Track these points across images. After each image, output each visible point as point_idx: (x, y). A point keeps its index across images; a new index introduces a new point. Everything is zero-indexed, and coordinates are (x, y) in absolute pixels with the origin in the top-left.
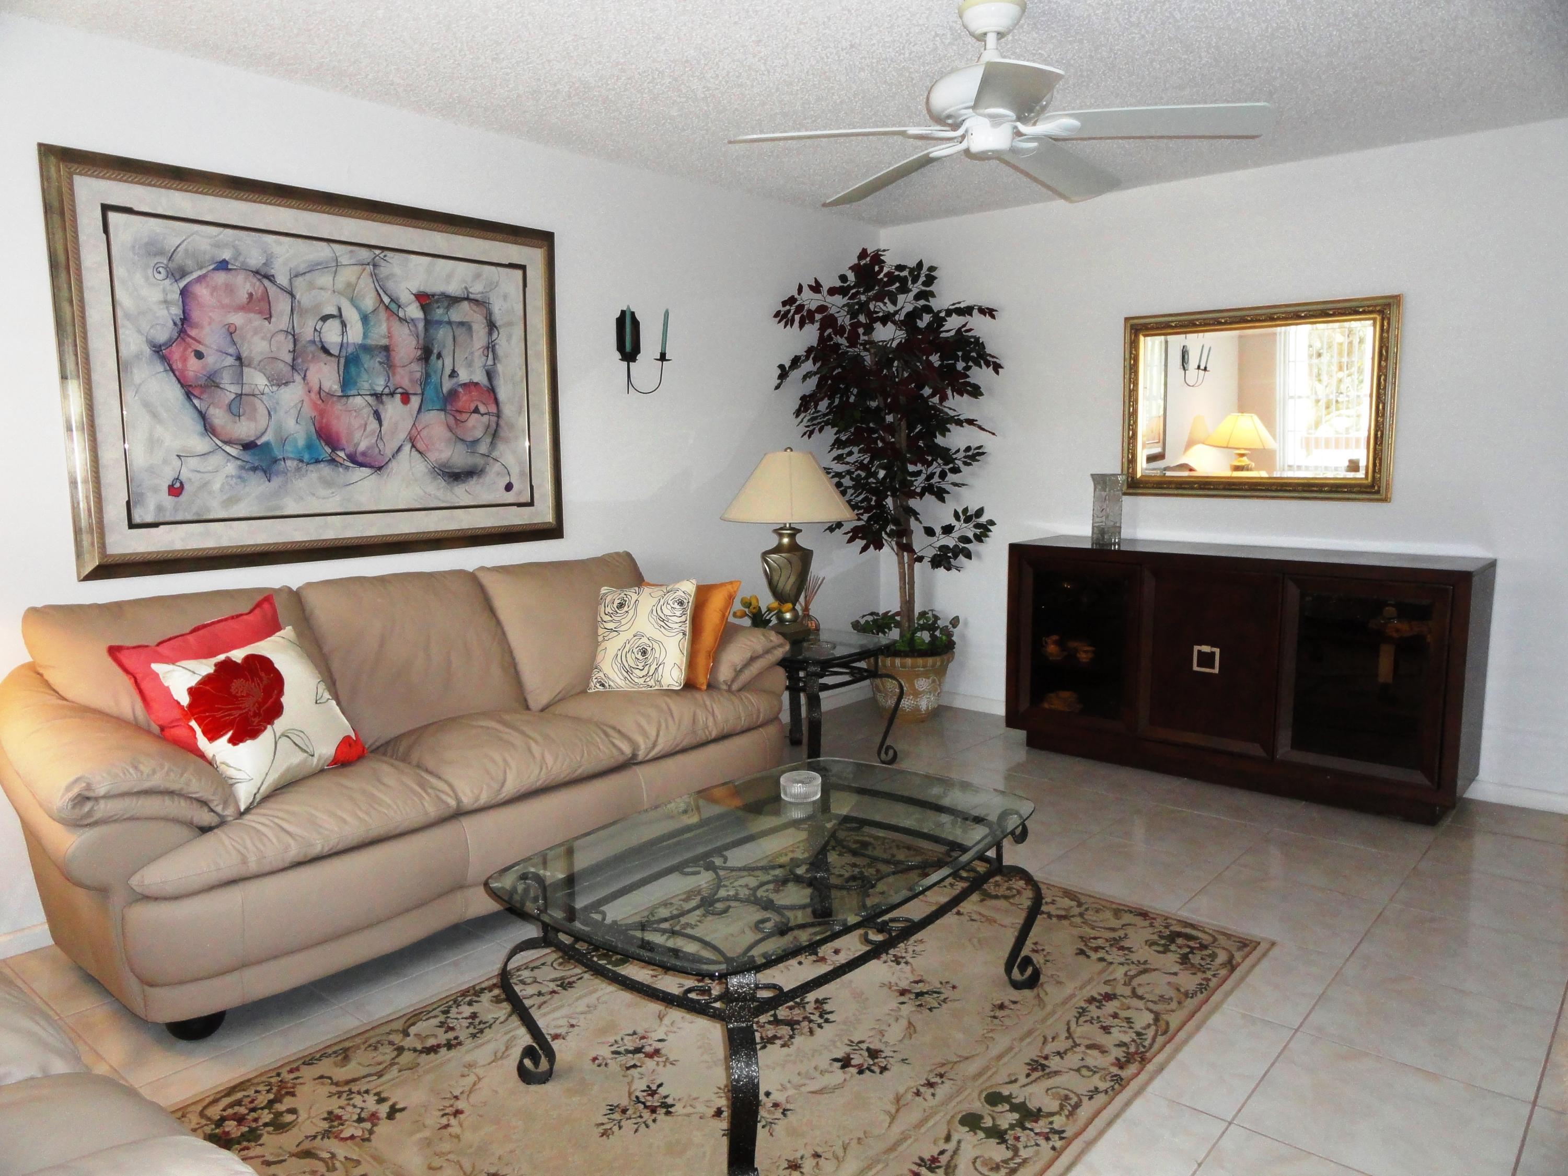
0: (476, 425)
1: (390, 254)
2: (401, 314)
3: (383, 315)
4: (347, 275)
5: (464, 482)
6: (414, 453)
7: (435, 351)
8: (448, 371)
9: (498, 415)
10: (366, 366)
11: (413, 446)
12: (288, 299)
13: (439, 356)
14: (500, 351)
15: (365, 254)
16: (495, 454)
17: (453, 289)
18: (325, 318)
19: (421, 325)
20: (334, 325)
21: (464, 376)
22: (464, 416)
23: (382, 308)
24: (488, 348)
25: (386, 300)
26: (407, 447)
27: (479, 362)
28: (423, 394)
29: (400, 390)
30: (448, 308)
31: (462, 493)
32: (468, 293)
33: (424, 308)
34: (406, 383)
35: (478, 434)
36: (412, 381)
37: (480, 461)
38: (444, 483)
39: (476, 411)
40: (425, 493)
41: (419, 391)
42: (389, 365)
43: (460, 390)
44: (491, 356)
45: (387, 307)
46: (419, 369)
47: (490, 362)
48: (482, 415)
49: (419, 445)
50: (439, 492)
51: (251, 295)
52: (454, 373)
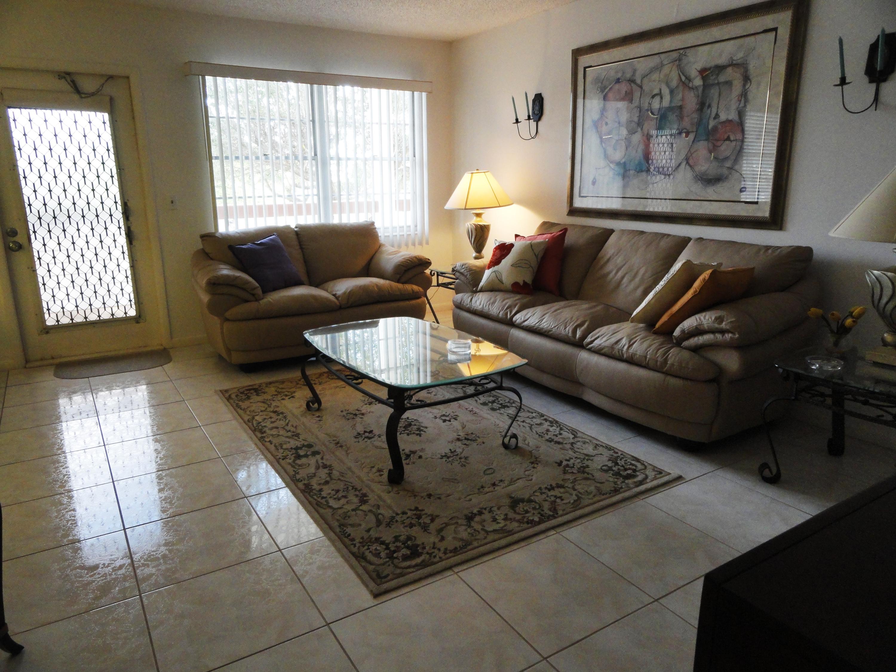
0: (726, 149)
1: (688, 51)
2: (691, 85)
3: (681, 88)
4: (666, 70)
5: (713, 185)
6: (688, 167)
7: (707, 104)
8: (713, 115)
9: (743, 141)
10: (669, 119)
11: (687, 163)
12: (639, 89)
13: (709, 106)
14: (750, 96)
15: (675, 55)
16: (736, 167)
17: (722, 60)
18: (653, 97)
19: (701, 89)
20: (657, 99)
21: (723, 117)
22: (719, 143)
23: (681, 84)
24: (742, 95)
25: (683, 78)
26: (684, 163)
27: (734, 106)
28: (697, 131)
29: (685, 130)
30: (718, 75)
31: (711, 192)
32: (733, 60)
33: (704, 78)
34: (689, 127)
35: (728, 153)
36: (692, 124)
37: (725, 171)
38: (701, 185)
39: (728, 139)
40: (690, 190)
41: (695, 130)
42: (681, 118)
43: (720, 126)
44: (743, 101)
45: (683, 83)
46: (697, 116)
47: (742, 105)
48: (731, 141)
49: (691, 162)
50: (698, 190)
51: (626, 92)
52: (717, 116)
